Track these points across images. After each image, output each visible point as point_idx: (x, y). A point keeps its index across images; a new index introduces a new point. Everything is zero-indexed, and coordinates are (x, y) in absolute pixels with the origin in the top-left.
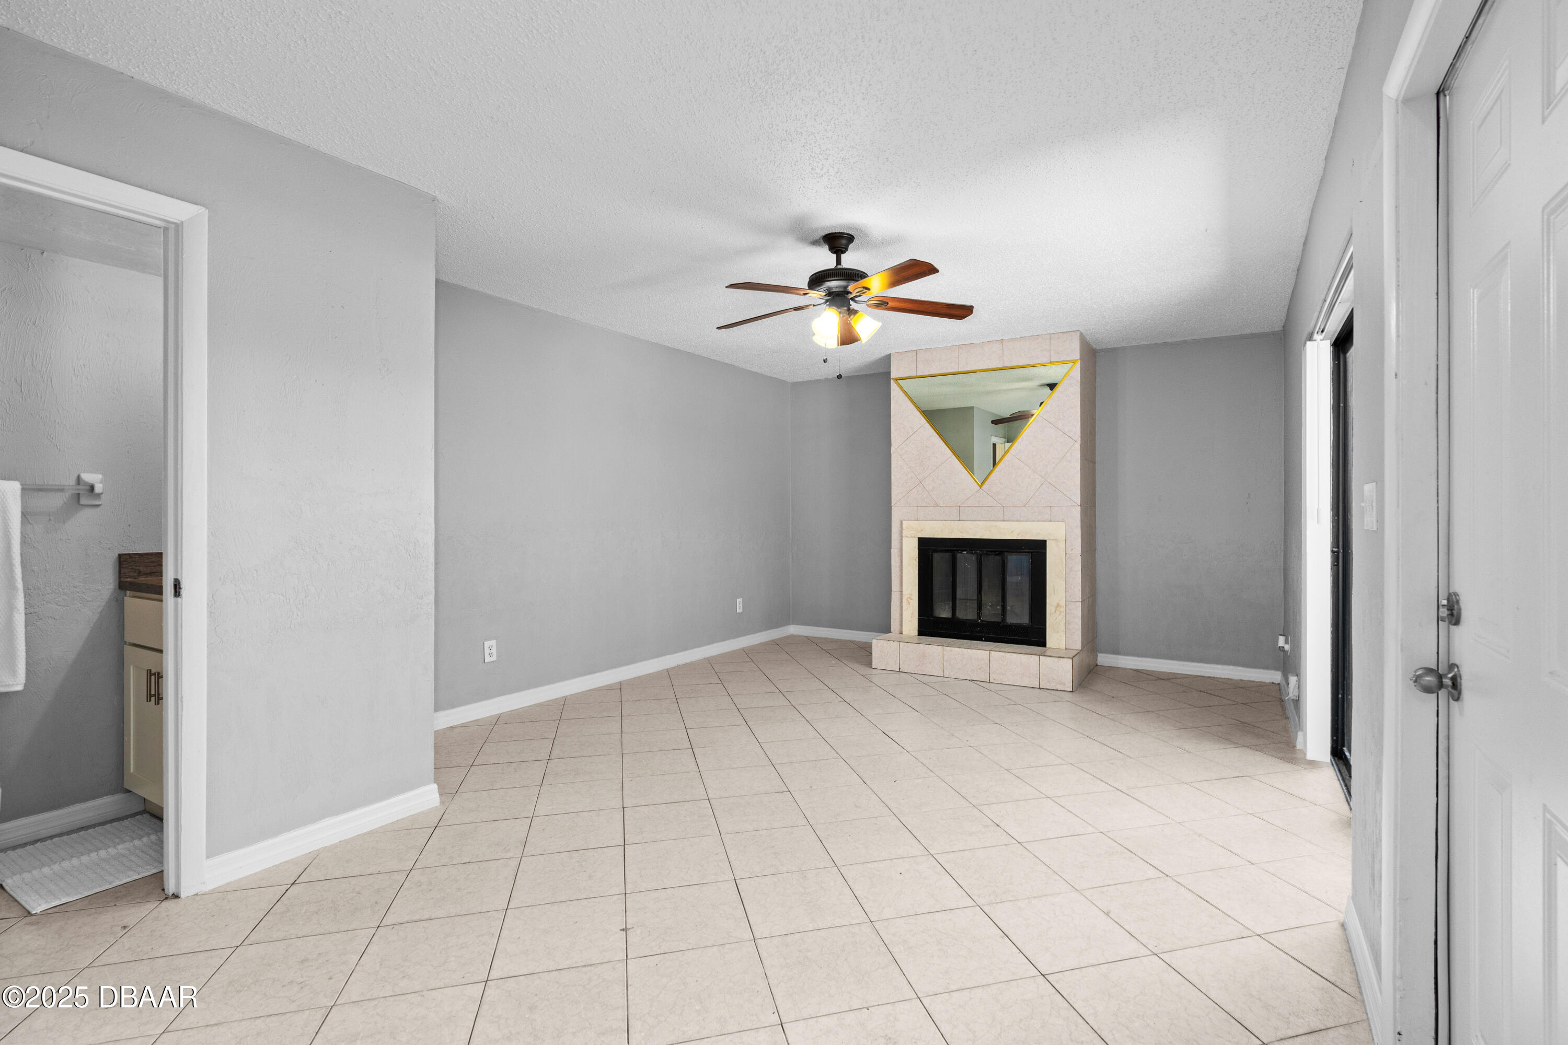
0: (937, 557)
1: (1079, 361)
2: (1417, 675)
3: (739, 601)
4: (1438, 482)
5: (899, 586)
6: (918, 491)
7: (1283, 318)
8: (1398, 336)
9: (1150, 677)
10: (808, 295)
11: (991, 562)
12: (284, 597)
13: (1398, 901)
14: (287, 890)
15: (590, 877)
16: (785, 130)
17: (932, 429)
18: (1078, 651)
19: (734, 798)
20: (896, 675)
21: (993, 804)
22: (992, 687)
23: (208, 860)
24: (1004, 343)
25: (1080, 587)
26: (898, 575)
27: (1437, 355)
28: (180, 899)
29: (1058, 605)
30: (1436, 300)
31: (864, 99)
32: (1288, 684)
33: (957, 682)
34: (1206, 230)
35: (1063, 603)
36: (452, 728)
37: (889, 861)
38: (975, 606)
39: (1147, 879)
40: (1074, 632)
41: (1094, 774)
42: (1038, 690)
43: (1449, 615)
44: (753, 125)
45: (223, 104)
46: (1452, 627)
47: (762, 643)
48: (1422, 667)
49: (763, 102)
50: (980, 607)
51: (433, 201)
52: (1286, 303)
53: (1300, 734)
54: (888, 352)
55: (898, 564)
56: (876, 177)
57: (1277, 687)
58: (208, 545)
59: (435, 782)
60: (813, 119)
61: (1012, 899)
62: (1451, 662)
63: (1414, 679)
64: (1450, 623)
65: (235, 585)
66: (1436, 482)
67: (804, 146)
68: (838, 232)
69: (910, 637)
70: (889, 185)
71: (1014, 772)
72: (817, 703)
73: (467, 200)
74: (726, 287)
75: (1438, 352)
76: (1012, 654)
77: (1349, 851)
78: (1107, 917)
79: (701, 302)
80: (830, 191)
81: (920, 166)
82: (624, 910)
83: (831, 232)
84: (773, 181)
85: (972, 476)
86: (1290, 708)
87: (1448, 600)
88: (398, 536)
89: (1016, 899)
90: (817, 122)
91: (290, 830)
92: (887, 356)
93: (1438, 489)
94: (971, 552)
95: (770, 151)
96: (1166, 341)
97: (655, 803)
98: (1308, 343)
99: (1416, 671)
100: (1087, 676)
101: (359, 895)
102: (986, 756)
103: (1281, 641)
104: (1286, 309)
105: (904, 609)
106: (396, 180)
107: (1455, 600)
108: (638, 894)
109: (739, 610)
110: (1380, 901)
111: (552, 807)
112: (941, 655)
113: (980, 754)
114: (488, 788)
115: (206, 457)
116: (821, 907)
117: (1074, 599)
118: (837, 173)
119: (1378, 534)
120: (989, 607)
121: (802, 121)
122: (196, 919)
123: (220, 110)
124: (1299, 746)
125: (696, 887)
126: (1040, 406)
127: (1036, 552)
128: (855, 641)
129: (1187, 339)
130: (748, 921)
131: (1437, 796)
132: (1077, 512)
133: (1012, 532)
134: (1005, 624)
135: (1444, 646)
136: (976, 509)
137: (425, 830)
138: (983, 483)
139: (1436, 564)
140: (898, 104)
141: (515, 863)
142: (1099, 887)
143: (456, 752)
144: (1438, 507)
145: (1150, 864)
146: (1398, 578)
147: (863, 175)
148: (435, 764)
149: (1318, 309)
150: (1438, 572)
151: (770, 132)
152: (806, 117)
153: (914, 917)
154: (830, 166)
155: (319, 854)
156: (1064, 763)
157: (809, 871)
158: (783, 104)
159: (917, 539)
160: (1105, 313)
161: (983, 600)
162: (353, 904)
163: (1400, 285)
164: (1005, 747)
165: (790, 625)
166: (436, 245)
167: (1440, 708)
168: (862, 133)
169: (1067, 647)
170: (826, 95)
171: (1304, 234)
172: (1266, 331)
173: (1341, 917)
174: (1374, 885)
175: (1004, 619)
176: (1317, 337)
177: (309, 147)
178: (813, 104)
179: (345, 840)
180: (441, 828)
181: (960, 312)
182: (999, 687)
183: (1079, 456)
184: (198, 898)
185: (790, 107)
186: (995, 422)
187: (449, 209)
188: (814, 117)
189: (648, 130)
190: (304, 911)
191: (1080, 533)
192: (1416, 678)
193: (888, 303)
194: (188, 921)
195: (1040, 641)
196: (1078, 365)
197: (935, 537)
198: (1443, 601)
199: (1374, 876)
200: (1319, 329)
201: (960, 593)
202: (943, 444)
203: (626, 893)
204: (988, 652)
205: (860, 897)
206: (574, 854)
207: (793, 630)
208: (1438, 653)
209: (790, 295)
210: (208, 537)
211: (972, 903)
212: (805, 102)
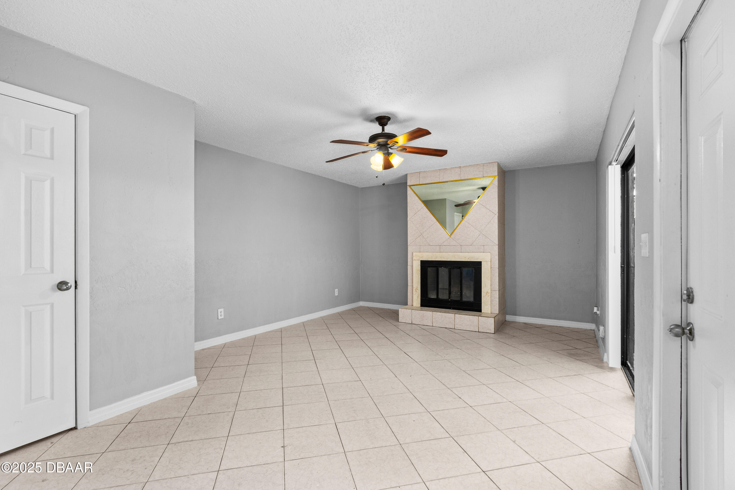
0: (429, 269)
1: (497, 176)
2: (671, 328)
3: (336, 290)
4: (681, 233)
5: (411, 283)
6: (420, 239)
7: (596, 155)
8: (661, 161)
9: (531, 326)
10: (369, 146)
11: (456, 272)
12: (125, 288)
13: (661, 439)
14: (126, 426)
15: (267, 421)
16: (358, 67)
17: (427, 209)
18: (497, 314)
19: (335, 384)
20: (410, 325)
21: (458, 387)
22: (456, 331)
23: (90, 411)
24: (461, 168)
25: (498, 284)
26: (411, 278)
27: (681, 170)
28: (77, 430)
29: (487, 292)
30: (680, 143)
31: (396, 51)
32: (599, 330)
33: (439, 329)
34: (560, 113)
35: (489, 291)
36: (203, 350)
37: (408, 415)
38: (448, 293)
39: (533, 425)
40: (495, 305)
41: (506, 373)
42: (478, 332)
43: (688, 298)
44: (343, 64)
45: (96, 58)
46: (689, 304)
47: (347, 310)
48: (674, 324)
49: (347, 53)
50: (450, 293)
51: (193, 103)
52: (597, 147)
53: (605, 354)
54: (406, 173)
55: (411, 273)
56: (401, 89)
57: (593, 331)
58: (90, 265)
59: (195, 375)
60: (371, 61)
61: (468, 434)
62: (688, 322)
63: (670, 330)
64: (688, 302)
65: (102, 283)
66: (680, 233)
67: (367, 74)
68: (383, 115)
69: (417, 307)
70: (407, 93)
71: (467, 372)
72: (373, 339)
73: (209, 103)
74: (330, 142)
75: (681, 169)
76: (466, 315)
77: (633, 412)
78: (514, 443)
79: (318, 150)
80: (379, 96)
81: (422, 83)
82: (283, 437)
83: (379, 116)
84: (352, 92)
85: (445, 231)
86: (600, 341)
87: (687, 291)
88: (178, 260)
89: (469, 434)
90: (373, 62)
91: (128, 398)
92: (406, 174)
93: (681, 236)
94: (445, 267)
95: (351, 77)
96: (538, 166)
97: (297, 386)
98: (609, 166)
99: (671, 326)
100: (501, 326)
101: (159, 429)
102: (454, 364)
103: (595, 310)
104: (597, 151)
105: (414, 294)
106: (176, 94)
107: (691, 291)
108: (290, 430)
109: (336, 295)
110: (651, 438)
111: (249, 387)
112: (432, 316)
113: (451, 364)
114: (220, 378)
115: (89, 224)
116: (376, 437)
117: (495, 289)
118: (383, 87)
119: (650, 259)
120: (454, 293)
121: (366, 62)
122: (85, 439)
123: (94, 61)
124: (605, 359)
125: (317, 426)
126: (478, 198)
127: (477, 267)
128: (391, 309)
129: (549, 165)
130: (342, 443)
131: (681, 388)
132: (496, 248)
133: (465, 258)
134: (462, 301)
135: (684, 314)
136: (448, 246)
137: (190, 398)
138: (451, 235)
139: (681, 273)
140: (412, 53)
141: (231, 414)
142: (510, 428)
143: (205, 361)
144: (681, 245)
145: (534, 417)
146: (661, 280)
147: (395, 88)
148: (195, 367)
149: (615, 150)
150: (681, 277)
151: (351, 68)
152: (368, 60)
153: (421, 442)
154: (379, 84)
155: (142, 408)
156: (491, 368)
157: (370, 419)
158: (357, 54)
159: (420, 261)
160: (509, 153)
161: (451, 290)
162: (157, 433)
163: (662, 136)
164: (463, 360)
165: (360, 301)
166: (195, 124)
167: (682, 344)
168: (395, 67)
169: (492, 312)
170: (378, 49)
171: (608, 113)
172: (587, 161)
173: (629, 445)
174: (647, 431)
175: (461, 299)
176: (614, 163)
177: (136, 78)
178: (371, 54)
179: (154, 402)
180: (198, 397)
181: (441, 153)
182: (460, 331)
183: (497, 221)
184: (86, 429)
185: (361, 55)
186: (456, 206)
187: (201, 107)
188: (372, 60)
189: (293, 68)
190: (134, 436)
191: (498, 258)
192: (671, 330)
193: (407, 149)
194: (81, 440)
195: (479, 309)
196: (497, 178)
197: (428, 260)
198: (684, 291)
199: (647, 425)
200: (615, 159)
201: (440, 286)
202: (432, 216)
203: (284, 429)
204: (454, 314)
205: (395, 432)
206: (260, 410)
207: (362, 304)
208: (681, 317)
209: (360, 146)
210: (90, 261)
211: (448, 436)
212: (368, 53)
